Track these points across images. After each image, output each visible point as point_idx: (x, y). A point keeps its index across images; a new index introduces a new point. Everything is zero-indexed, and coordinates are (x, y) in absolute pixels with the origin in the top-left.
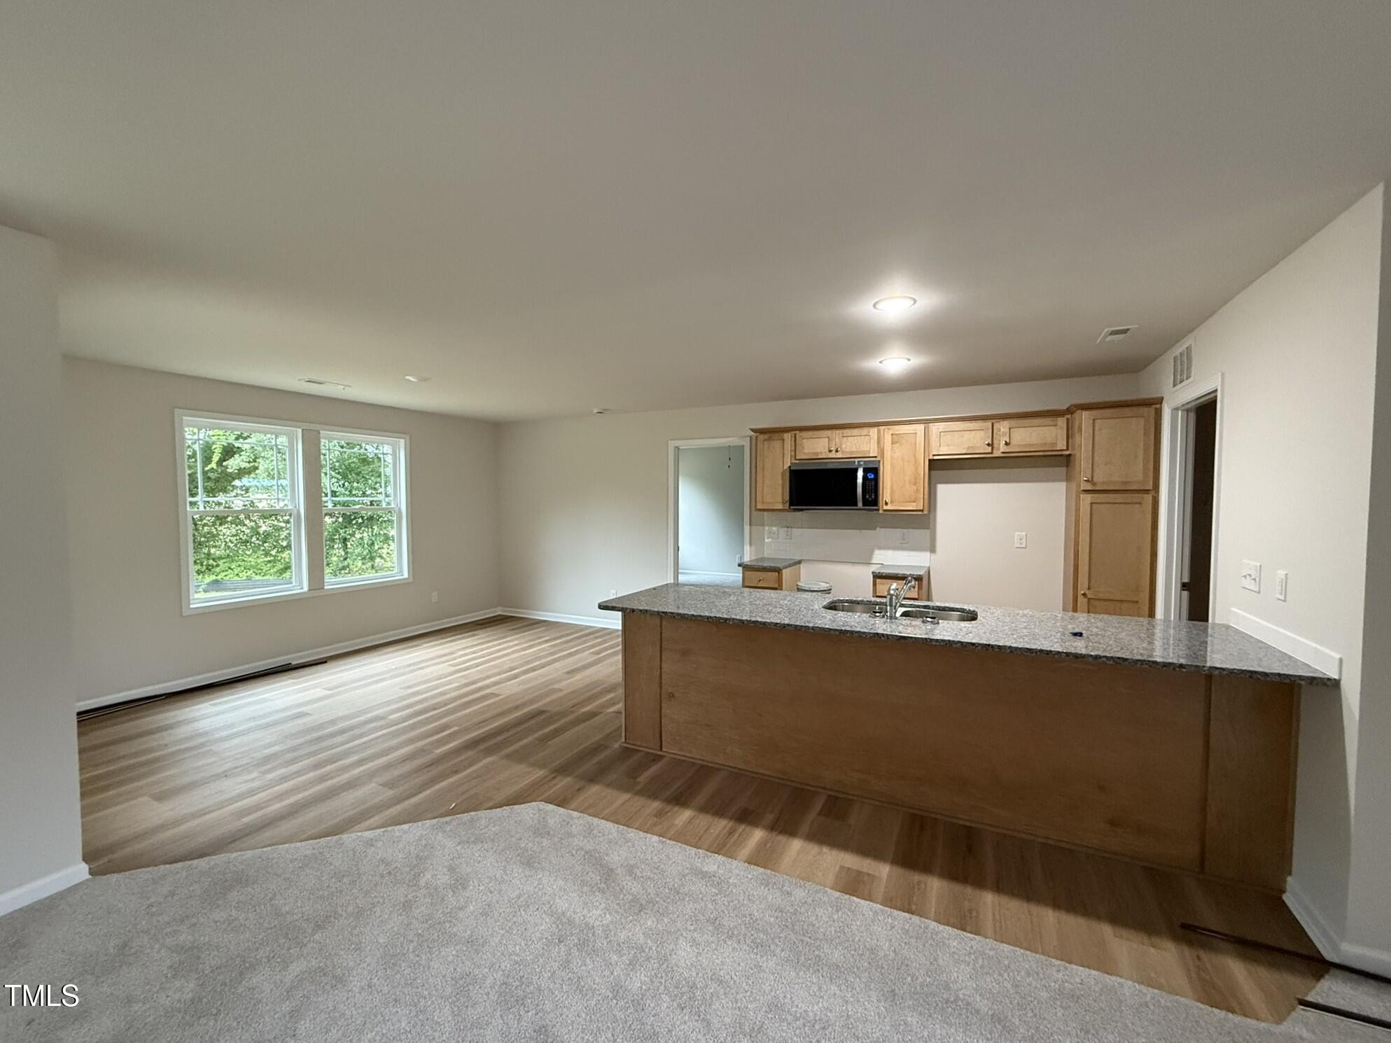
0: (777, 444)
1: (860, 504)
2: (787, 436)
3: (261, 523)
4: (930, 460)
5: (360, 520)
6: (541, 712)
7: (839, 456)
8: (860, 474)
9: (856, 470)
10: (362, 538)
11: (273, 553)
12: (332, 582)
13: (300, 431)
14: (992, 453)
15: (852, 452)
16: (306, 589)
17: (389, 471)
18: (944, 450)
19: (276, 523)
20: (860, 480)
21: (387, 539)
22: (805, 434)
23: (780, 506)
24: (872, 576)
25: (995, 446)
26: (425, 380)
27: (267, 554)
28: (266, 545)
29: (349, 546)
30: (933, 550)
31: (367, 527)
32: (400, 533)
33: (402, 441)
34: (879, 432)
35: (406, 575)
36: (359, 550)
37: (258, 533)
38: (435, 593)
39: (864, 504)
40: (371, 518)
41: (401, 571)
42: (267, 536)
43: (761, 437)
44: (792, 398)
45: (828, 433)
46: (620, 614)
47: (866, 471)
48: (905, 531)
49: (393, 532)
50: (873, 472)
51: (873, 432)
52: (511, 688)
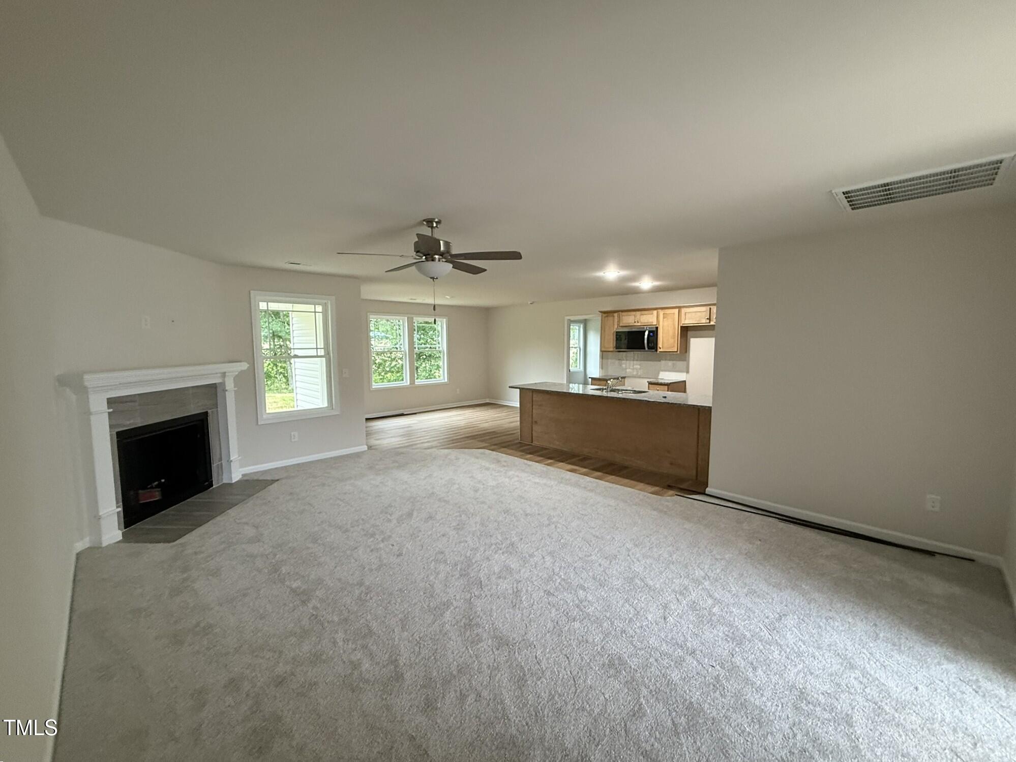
0: (611, 318)
1: (647, 349)
2: (616, 315)
3: (377, 358)
4: (681, 327)
5: (424, 357)
6: (494, 432)
7: (639, 324)
8: (647, 333)
9: (645, 331)
10: (425, 367)
11: (383, 374)
12: (418, 382)
13: (406, 318)
14: (710, 323)
15: (645, 323)
16: (408, 383)
17: (439, 328)
18: (687, 322)
19: (384, 358)
20: (646, 337)
21: (438, 367)
22: (624, 314)
23: (611, 350)
24: (647, 384)
25: (711, 319)
26: (452, 297)
27: (380, 374)
28: (379, 370)
29: (419, 371)
30: (688, 372)
31: (428, 361)
32: (443, 363)
33: (445, 320)
34: (657, 312)
35: (446, 380)
36: (424, 374)
37: (376, 363)
38: (458, 390)
39: (648, 349)
40: (430, 356)
41: (444, 379)
42: (380, 364)
43: (604, 315)
44: (622, 295)
45: (634, 313)
46: (518, 390)
47: (650, 332)
48: (674, 362)
49: (441, 364)
50: (654, 333)
51: (655, 312)
52: (486, 425)
